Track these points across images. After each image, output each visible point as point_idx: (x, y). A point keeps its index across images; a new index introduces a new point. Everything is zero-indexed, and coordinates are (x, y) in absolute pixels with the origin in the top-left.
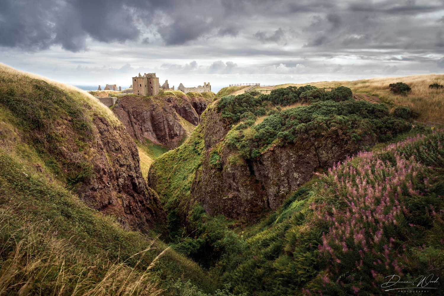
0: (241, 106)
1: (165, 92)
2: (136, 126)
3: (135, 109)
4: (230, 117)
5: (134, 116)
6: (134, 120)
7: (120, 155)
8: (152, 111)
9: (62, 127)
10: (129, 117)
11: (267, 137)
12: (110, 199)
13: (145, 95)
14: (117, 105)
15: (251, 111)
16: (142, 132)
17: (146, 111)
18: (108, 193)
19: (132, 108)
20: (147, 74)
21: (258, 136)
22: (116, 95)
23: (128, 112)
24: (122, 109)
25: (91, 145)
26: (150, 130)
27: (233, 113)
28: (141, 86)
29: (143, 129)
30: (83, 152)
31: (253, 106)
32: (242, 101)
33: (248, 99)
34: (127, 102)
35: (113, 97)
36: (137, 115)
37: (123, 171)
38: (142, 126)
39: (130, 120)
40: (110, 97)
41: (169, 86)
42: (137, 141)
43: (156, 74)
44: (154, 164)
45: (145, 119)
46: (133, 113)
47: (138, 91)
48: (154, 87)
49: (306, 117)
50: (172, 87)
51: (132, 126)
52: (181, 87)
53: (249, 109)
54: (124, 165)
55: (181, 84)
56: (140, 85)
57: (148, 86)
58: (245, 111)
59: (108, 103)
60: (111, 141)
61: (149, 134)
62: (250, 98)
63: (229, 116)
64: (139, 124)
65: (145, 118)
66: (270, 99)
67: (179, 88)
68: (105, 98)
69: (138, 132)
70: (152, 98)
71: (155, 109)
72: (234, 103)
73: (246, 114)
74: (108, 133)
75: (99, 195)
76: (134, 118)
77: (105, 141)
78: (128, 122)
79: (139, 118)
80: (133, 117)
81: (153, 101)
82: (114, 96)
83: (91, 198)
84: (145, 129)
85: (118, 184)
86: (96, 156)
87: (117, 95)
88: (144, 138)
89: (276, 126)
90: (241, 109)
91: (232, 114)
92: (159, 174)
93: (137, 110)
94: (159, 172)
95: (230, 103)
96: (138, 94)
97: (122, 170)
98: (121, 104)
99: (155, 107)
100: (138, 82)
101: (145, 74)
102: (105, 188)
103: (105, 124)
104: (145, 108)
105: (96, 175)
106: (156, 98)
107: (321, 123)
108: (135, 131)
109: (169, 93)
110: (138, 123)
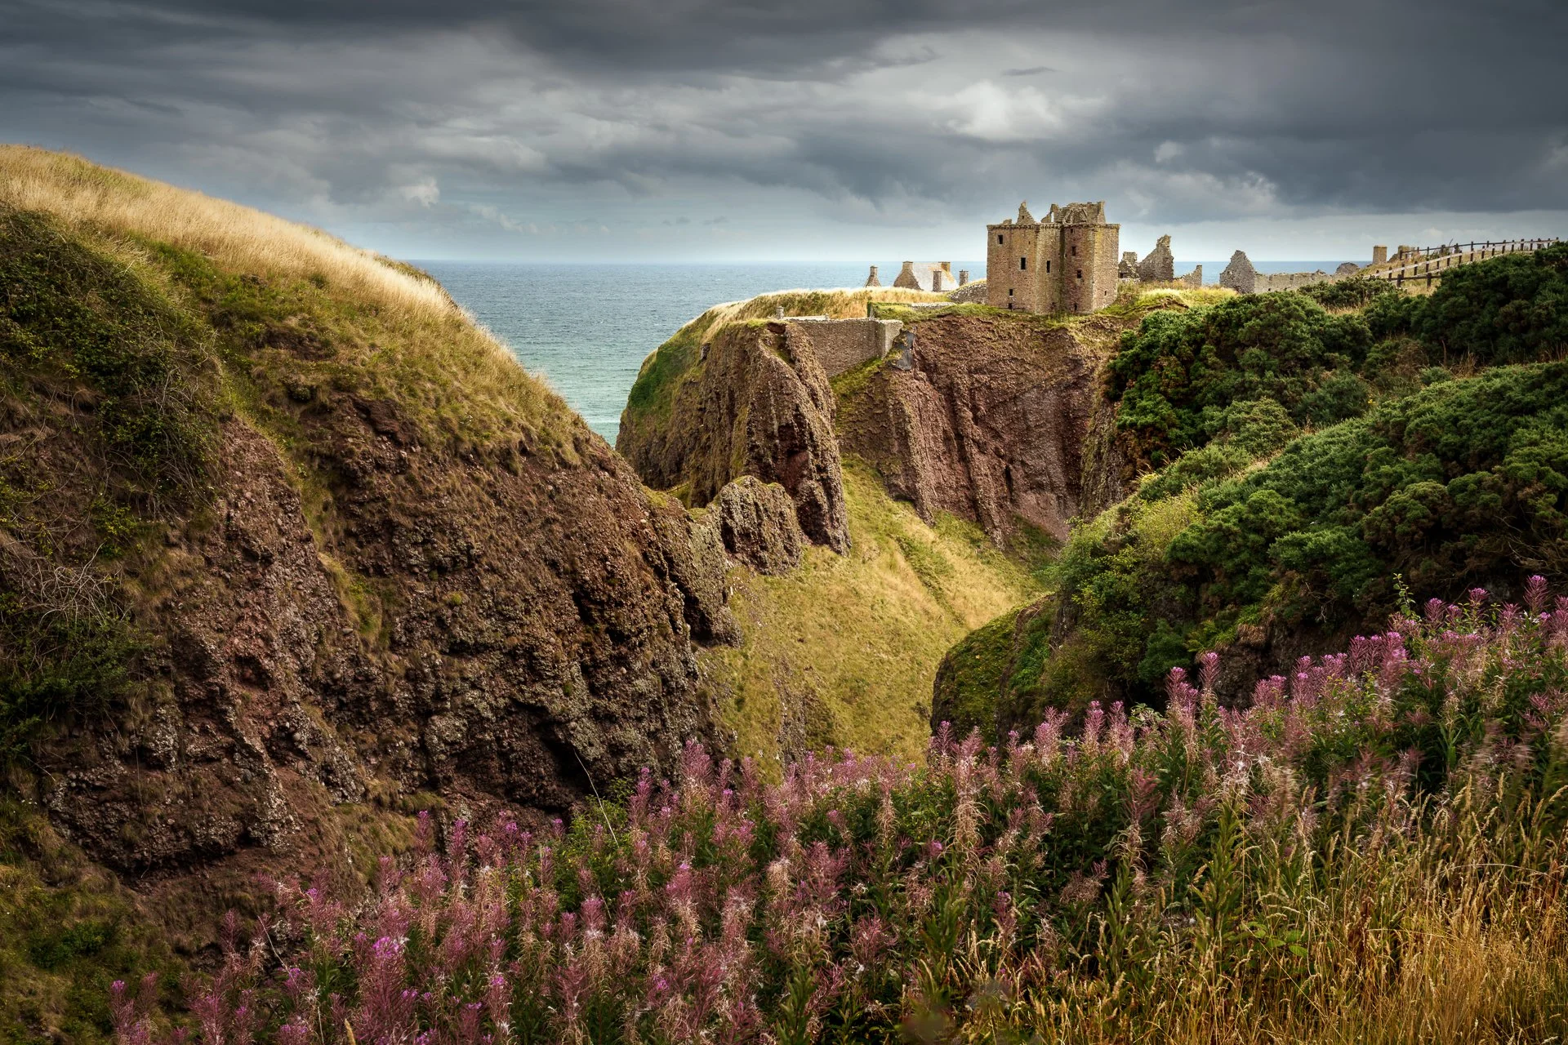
0: (1232, 362)
1: (1142, 298)
2: (983, 458)
3: (985, 378)
4: (1153, 425)
5: (975, 409)
6: (976, 432)
7: (460, 597)
8: (1068, 387)
9: (33, 435)
10: (954, 414)
11: (1244, 556)
12: (249, 816)
13: (1038, 311)
14: (898, 356)
15: (1279, 394)
16: (1011, 490)
17: (1039, 387)
18: (245, 788)
19: (970, 373)
20: (1062, 205)
21: (1191, 548)
22: (898, 309)
23: (950, 393)
24: (922, 375)
25: (173, 535)
26: (1052, 483)
27: (1176, 403)
28: (1023, 267)
29: (1018, 475)
30: (119, 566)
31: (1305, 364)
32: (1242, 333)
33: (1275, 324)
34: (945, 345)
35: (886, 318)
36: (992, 408)
37: (464, 679)
38: (1012, 461)
39: (955, 429)
40: (872, 318)
41: (1175, 267)
42: (978, 534)
43: (1105, 209)
44: (960, 654)
45: (1028, 428)
46: (973, 398)
47: (1011, 292)
48: (1090, 271)
49: (1492, 439)
50: (1190, 271)
51: (964, 459)
52: (1238, 270)
53: (1270, 385)
54: (487, 648)
55: (1239, 254)
56: (1023, 260)
57: (1062, 268)
58: (1245, 391)
59: (860, 344)
60: (407, 522)
61: (1046, 501)
62: (1289, 316)
63: (1150, 418)
64: (997, 451)
65: (1032, 424)
66: (1419, 322)
67: (1227, 279)
68: (847, 323)
69: (990, 490)
70: (1072, 324)
71: (1085, 377)
72: (1197, 345)
73: (1238, 409)
74: (401, 478)
75: (180, 788)
76: (976, 419)
77: (368, 516)
78: (947, 440)
79: (1000, 423)
80: (969, 414)
81: (1078, 338)
82: (891, 314)
83: (115, 799)
84: (1027, 476)
85: (422, 741)
86: (191, 590)
87: (907, 309)
88: (1019, 519)
89: (1323, 493)
90: (1232, 379)
91: (1166, 409)
92: (970, 707)
93: (994, 384)
94: (970, 700)
95: (1172, 345)
96: (1010, 306)
97: (461, 671)
98: (919, 353)
99: (1083, 372)
100: (1011, 248)
101: (1053, 208)
102: (237, 756)
103: (386, 433)
104: (1033, 374)
105: (179, 690)
106: (1096, 326)
107: (1527, 483)
108: (972, 485)
109: (1163, 302)
110: (993, 444)
